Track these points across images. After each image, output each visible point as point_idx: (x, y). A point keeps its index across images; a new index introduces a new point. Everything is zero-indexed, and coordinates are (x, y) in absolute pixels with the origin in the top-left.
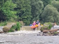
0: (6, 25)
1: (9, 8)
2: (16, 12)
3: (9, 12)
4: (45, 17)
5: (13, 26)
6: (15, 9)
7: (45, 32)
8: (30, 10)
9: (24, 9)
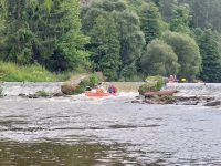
0: (67, 79)
1: (74, 44)
2: (88, 54)
3: (74, 54)
4: (149, 64)
5: (82, 83)
6: (88, 47)
7: (149, 97)
8: (118, 49)
9: (105, 48)
